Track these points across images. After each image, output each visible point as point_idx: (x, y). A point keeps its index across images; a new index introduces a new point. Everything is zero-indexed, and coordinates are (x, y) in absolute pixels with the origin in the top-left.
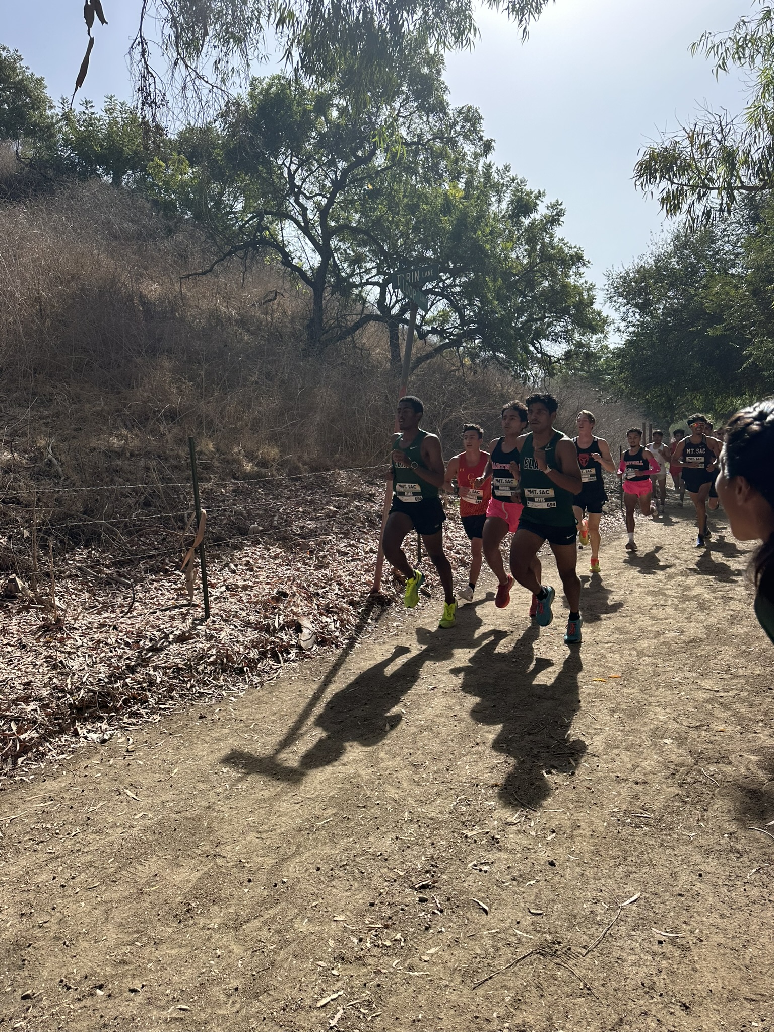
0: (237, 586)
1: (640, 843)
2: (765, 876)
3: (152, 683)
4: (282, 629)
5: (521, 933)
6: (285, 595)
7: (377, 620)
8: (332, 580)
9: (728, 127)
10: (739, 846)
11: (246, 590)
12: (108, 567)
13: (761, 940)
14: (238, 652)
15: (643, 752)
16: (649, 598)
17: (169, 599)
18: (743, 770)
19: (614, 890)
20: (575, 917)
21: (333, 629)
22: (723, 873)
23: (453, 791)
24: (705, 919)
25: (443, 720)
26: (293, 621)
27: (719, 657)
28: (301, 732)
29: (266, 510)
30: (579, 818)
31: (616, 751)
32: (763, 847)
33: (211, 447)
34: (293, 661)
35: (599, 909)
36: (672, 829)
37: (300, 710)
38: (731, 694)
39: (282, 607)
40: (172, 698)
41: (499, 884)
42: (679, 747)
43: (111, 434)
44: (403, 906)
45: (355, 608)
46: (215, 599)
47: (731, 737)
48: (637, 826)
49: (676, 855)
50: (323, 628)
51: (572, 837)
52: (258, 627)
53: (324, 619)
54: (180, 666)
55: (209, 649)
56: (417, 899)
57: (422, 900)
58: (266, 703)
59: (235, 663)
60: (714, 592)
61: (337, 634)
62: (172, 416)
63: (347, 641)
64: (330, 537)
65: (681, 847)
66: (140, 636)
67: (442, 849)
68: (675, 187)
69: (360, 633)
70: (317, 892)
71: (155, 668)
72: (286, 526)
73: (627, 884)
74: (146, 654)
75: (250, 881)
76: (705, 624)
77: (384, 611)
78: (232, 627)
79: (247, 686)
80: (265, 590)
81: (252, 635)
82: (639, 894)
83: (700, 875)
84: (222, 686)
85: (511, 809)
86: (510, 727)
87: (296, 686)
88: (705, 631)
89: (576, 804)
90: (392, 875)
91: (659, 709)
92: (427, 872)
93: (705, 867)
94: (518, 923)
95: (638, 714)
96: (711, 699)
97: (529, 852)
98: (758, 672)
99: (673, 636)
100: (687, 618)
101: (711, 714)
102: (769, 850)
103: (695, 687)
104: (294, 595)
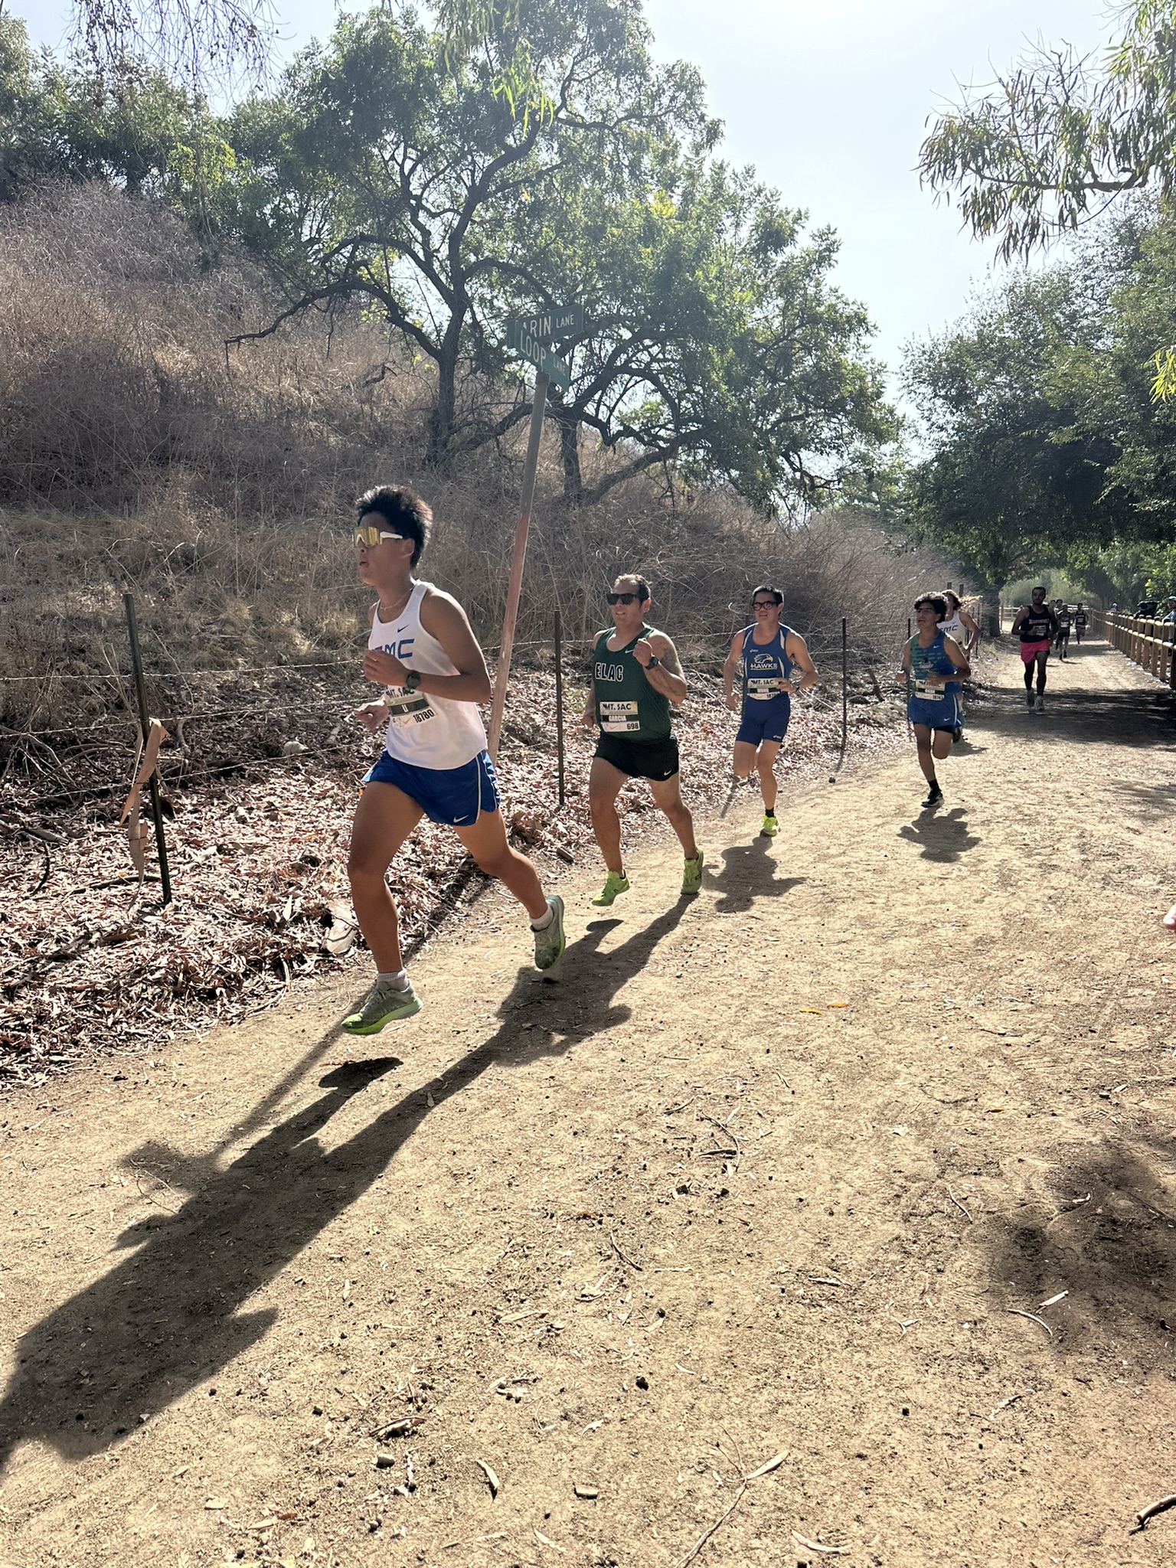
0: (237, 846)
1: (811, 1339)
2: (1022, 1416)
3: (41, 1018)
4: (297, 920)
5: (545, 1540)
6: (314, 861)
9: (1073, 75)
10: (985, 1349)
11: (251, 852)
12: (25, 810)
14: (209, 963)
15: (854, 1152)
16: (923, 865)
17: (119, 867)
18: (1019, 1189)
19: (742, 1442)
20: (656, 1502)
22: (947, 1405)
23: (506, 1228)
24: (894, 1512)
25: (530, 1085)
26: (321, 907)
27: (1017, 972)
28: (278, 1108)
29: (321, 718)
30: (715, 1285)
31: (808, 1148)
32: (1029, 1352)
33: (246, 613)
34: (309, 975)
35: (705, 1486)
36: (872, 1310)
37: (290, 1067)
38: (1026, 1039)
39: (304, 883)
40: (76, 1043)
41: (537, 1427)
42: (920, 1139)
43: (85, 593)
44: (343, 1478)
45: (437, 883)
46: (192, 869)
47: (1010, 1123)
48: (813, 1304)
49: (869, 1366)
51: (692, 1326)
52: (255, 918)
54: (99, 987)
55: (156, 956)
56: (375, 1461)
57: (383, 1464)
58: (238, 1054)
59: (200, 980)
60: (1029, 856)
62: (187, 561)
63: (410, 940)
65: (882, 1349)
66: (41, 933)
67: (454, 1348)
68: (987, 183)
69: (436, 925)
70: (195, 1441)
71: (53, 992)
72: (349, 743)
73: (767, 1430)
74: (44, 966)
75: (80, 1417)
76: (1004, 912)
77: (486, 887)
78: (209, 917)
79: (216, 1021)
80: (280, 854)
81: (241, 931)
82: (786, 1453)
83: (906, 1412)
84: (170, 1022)
85: (598, 1264)
86: (639, 1099)
87: (300, 1021)
88: (1001, 924)
89: (715, 1255)
90: (344, 1407)
91: (899, 1067)
92: (410, 1400)
93: (917, 1394)
94: (547, 1516)
95: (862, 1076)
96: (992, 1050)
97: (608, 1358)
98: (1076, 1000)
99: (947, 932)
100: (977, 901)
101: (984, 1077)
102: (1038, 1359)
103: (967, 1025)
104: (331, 862)
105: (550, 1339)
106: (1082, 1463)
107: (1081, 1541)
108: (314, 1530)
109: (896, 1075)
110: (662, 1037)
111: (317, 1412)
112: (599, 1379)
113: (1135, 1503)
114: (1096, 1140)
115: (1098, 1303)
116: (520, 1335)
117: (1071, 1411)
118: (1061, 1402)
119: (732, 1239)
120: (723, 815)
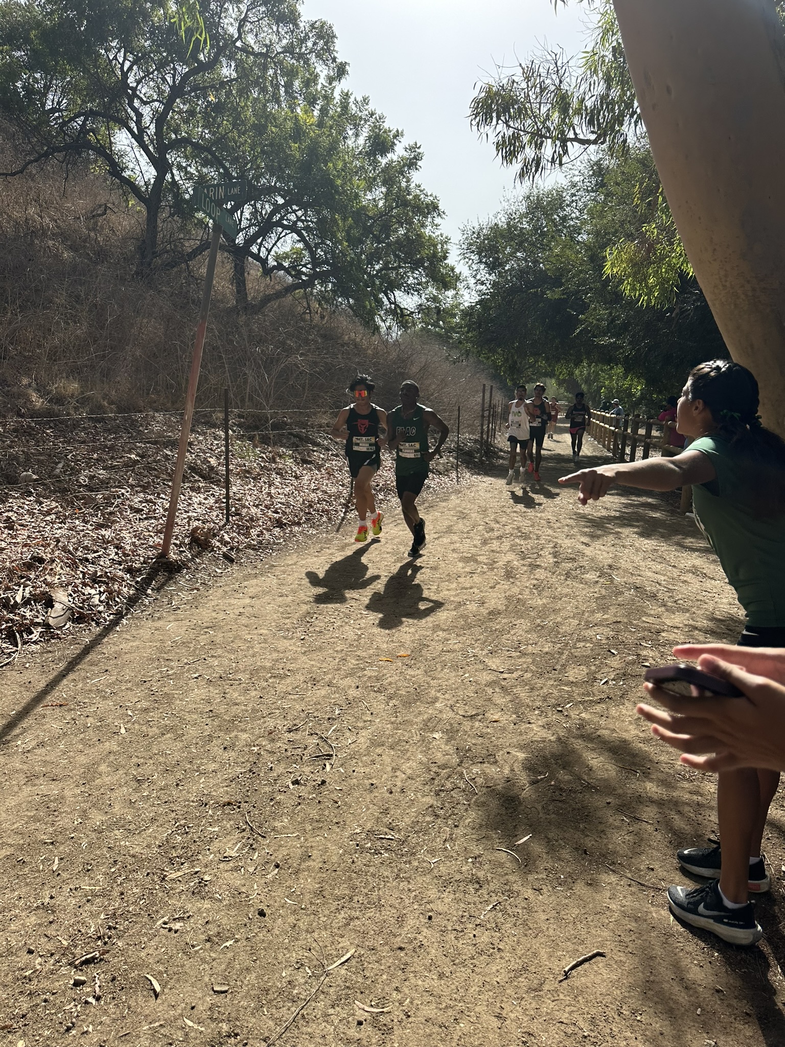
1: (373, 875)
2: (500, 914)
4: (26, 602)
5: (191, 1024)
6: (41, 560)
7: (158, 590)
8: (108, 542)
10: (481, 874)
13: (477, 1009)
15: (408, 750)
16: (461, 565)
18: (507, 771)
19: (326, 946)
20: (267, 991)
21: (97, 602)
22: (455, 912)
23: (173, 815)
24: (420, 983)
25: (195, 717)
26: (44, 594)
27: (512, 632)
29: (50, 456)
30: (314, 844)
31: (379, 750)
32: (506, 874)
34: (35, 643)
35: (299, 977)
36: (413, 854)
38: (515, 675)
39: (32, 576)
41: (188, 949)
42: (448, 741)
44: (47, 996)
45: (133, 577)
47: (504, 729)
48: (377, 853)
49: (409, 890)
50: (84, 601)
51: (297, 872)
53: (88, 590)
56: (72, 982)
57: (78, 984)
60: (523, 559)
61: (101, 608)
63: (112, 617)
64: (123, 491)
65: (418, 878)
67: (132, 899)
69: (132, 607)
72: (70, 475)
73: (342, 937)
76: (507, 594)
77: (170, 578)
80: (15, 555)
82: (354, 950)
83: (430, 918)
85: (237, 835)
86: (271, 723)
87: (27, 676)
88: (505, 602)
89: (315, 824)
90: (50, 946)
91: (438, 695)
92: (99, 938)
93: (439, 906)
94: (193, 1008)
95: (415, 701)
96: (494, 682)
97: (239, 897)
98: (547, 650)
99: (472, 607)
100: (491, 588)
101: (490, 699)
102: (512, 878)
103: (481, 667)
104: (53, 561)
105: (200, 890)
106: (534, 941)
107: (531, 989)
108: (25, 1034)
109: (436, 699)
110: (288, 680)
111: (30, 952)
112: (233, 912)
113: (563, 963)
114: (553, 738)
115: (549, 841)
116: (181, 887)
117: (529, 910)
118: (524, 904)
119: (326, 813)
120: (338, 531)
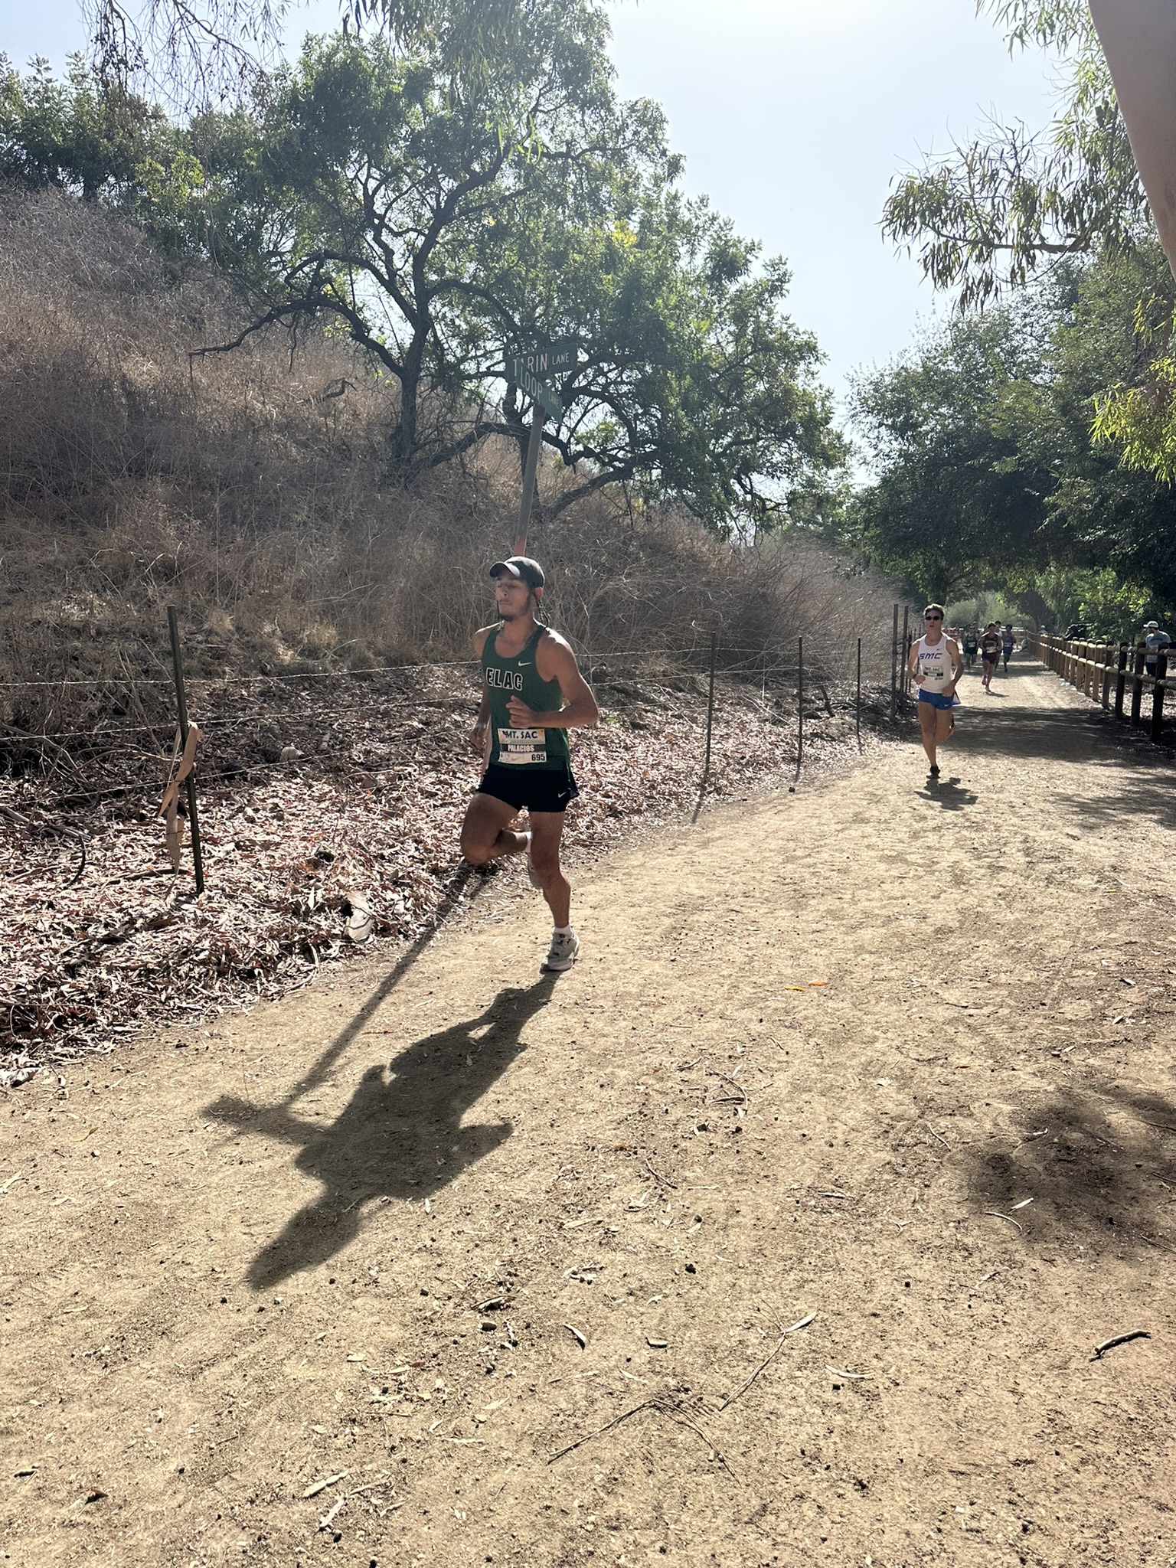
0: (254, 843)
1: (825, 1237)
2: (1001, 1286)
3: (103, 993)
4: (320, 909)
5: (630, 1376)
6: (329, 857)
7: (472, 896)
8: (405, 834)
9: (1025, 150)
10: (969, 1241)
11: (267, 849)
12: (47, 809)
13: (984, 1382)
14: (246, 946)
15: (845, 1098)
16: (883, 866)
17: (143, 861)
18: (988, 1126)
19: (778, 1308)
20: (715, 1349)
21: (402, 910)
22: (941, 1280)
23: (555, 1158)
24: (905, 1351)
25: (555, 1048)
26: (340, 898)
27: (974, 956)
28: (333, 1068)
29: (311, 726)
30: (740, 1199)
31: (806, 1096)
32: (1004, 1242)
33: (228, 624)
34: (335, 959)
35: (752, 1338)
36: (872, 1215)
37: (336, 1035)
38: (986, 1011)
39: (322, 877)
40: (135, 1016)
41: (608, 1301)
42: (899, 1090)
43: (68, 600)
44: (457, 1338)
45: (440, 879)
46: (216, 863)
47: (977, 1076)
48: (824, 1211)
49: (875, 1254)
50: (386, 908)
51: (725, 1228)
52: (281, 907)
53: (389, 895)
54: (151, 966)
55: (199, 940)
56: (480, 1326)
57: (487, 1328)
58: (285, 1025)
59: (240, 962)
60: (978, 859)
61: (408, 918)
62: (167, 572)
63: (422, 929)
64: (410, 769)
65: (885, 1242)
66: (89, 919)
67: (528, 1247)
68: (943, 241)
69: (444, 917)
70: (326, 1316)
71: (110, 970)
72: (341, 749)
73: (797, 1299)
74: (97, 947)
75: (224, 1301)
76: (959, 906)
77: (485, 882)
78: (240, 906)
79: (258, 998)
80: (297, 851)
81: (271, 919)
82: (815, 1313)
83: (908, 1285)
84: (216, 999)
85: (639, 1185)
86: (654, 1060)
87: (334, 998)
88: (958, 916)
89: (737, 1177)
90: (445, 1289)
91: (877, 1033)
92: (500, 1284)
93: (916, 1273)
94: (629, 1360)
95: (846, 1040)
96: (957, 1019)
97: (658, 1253)
98: (1028, 979)
99: (909, 923)
100: (933, 897)
101: (952, 1041)
102: (1011, 1246)
103: (933, 1000)
104: (344, 858)
105: (608, 1239)
106: (1051, 1316)
107: (1051, 1367)
108: (440, 1373)
109: (875, 1039)
110: (665, 1010)
111: (424, 1293)
112: (654, 1266)
113: (1094, 1341)
114: (1051, 1088)
115: (1058, 1206)
116: (583, 1237)
117: (1039, 1281)
118: (1033, 1276)
119: (749, 1164)
120: (694, 821)
